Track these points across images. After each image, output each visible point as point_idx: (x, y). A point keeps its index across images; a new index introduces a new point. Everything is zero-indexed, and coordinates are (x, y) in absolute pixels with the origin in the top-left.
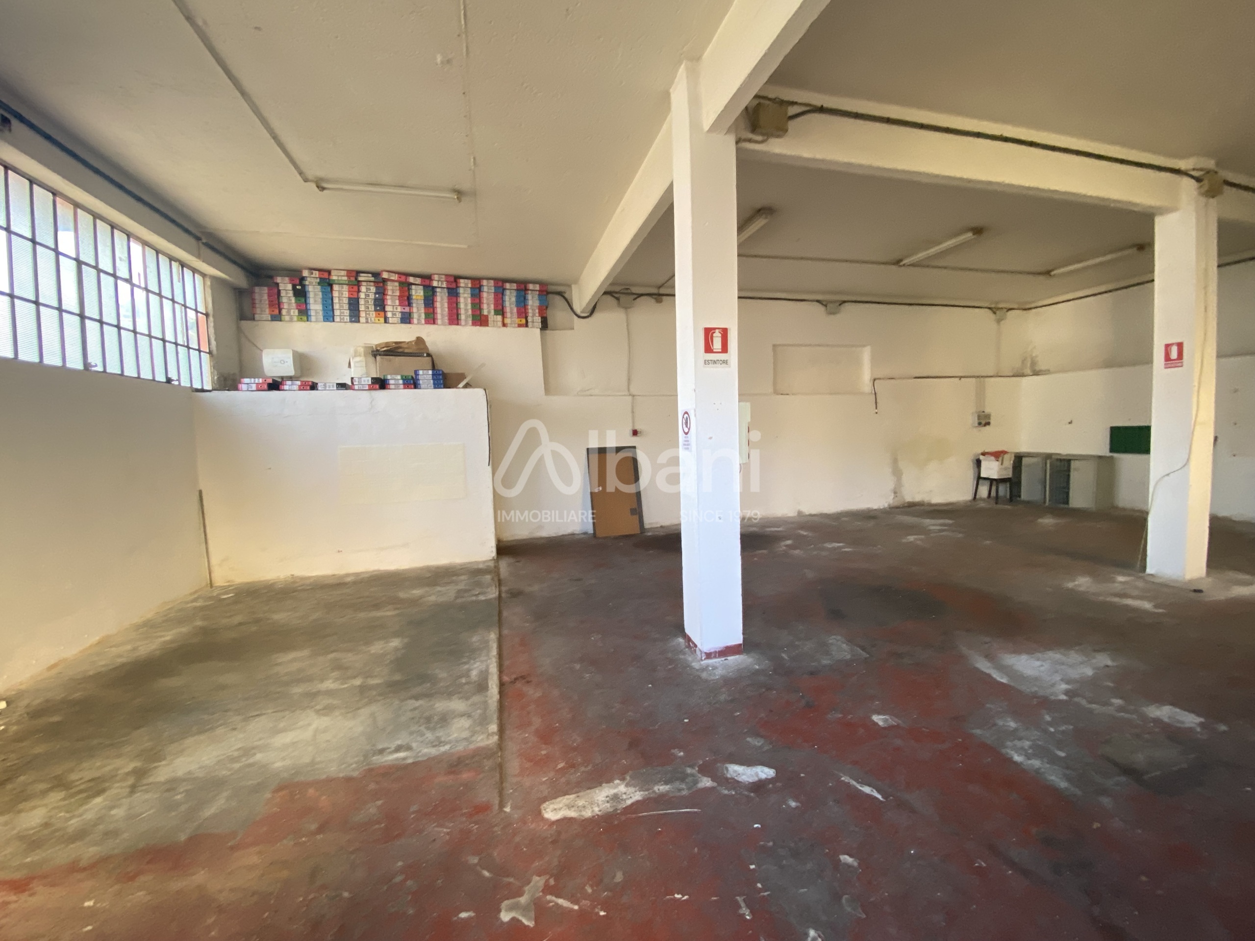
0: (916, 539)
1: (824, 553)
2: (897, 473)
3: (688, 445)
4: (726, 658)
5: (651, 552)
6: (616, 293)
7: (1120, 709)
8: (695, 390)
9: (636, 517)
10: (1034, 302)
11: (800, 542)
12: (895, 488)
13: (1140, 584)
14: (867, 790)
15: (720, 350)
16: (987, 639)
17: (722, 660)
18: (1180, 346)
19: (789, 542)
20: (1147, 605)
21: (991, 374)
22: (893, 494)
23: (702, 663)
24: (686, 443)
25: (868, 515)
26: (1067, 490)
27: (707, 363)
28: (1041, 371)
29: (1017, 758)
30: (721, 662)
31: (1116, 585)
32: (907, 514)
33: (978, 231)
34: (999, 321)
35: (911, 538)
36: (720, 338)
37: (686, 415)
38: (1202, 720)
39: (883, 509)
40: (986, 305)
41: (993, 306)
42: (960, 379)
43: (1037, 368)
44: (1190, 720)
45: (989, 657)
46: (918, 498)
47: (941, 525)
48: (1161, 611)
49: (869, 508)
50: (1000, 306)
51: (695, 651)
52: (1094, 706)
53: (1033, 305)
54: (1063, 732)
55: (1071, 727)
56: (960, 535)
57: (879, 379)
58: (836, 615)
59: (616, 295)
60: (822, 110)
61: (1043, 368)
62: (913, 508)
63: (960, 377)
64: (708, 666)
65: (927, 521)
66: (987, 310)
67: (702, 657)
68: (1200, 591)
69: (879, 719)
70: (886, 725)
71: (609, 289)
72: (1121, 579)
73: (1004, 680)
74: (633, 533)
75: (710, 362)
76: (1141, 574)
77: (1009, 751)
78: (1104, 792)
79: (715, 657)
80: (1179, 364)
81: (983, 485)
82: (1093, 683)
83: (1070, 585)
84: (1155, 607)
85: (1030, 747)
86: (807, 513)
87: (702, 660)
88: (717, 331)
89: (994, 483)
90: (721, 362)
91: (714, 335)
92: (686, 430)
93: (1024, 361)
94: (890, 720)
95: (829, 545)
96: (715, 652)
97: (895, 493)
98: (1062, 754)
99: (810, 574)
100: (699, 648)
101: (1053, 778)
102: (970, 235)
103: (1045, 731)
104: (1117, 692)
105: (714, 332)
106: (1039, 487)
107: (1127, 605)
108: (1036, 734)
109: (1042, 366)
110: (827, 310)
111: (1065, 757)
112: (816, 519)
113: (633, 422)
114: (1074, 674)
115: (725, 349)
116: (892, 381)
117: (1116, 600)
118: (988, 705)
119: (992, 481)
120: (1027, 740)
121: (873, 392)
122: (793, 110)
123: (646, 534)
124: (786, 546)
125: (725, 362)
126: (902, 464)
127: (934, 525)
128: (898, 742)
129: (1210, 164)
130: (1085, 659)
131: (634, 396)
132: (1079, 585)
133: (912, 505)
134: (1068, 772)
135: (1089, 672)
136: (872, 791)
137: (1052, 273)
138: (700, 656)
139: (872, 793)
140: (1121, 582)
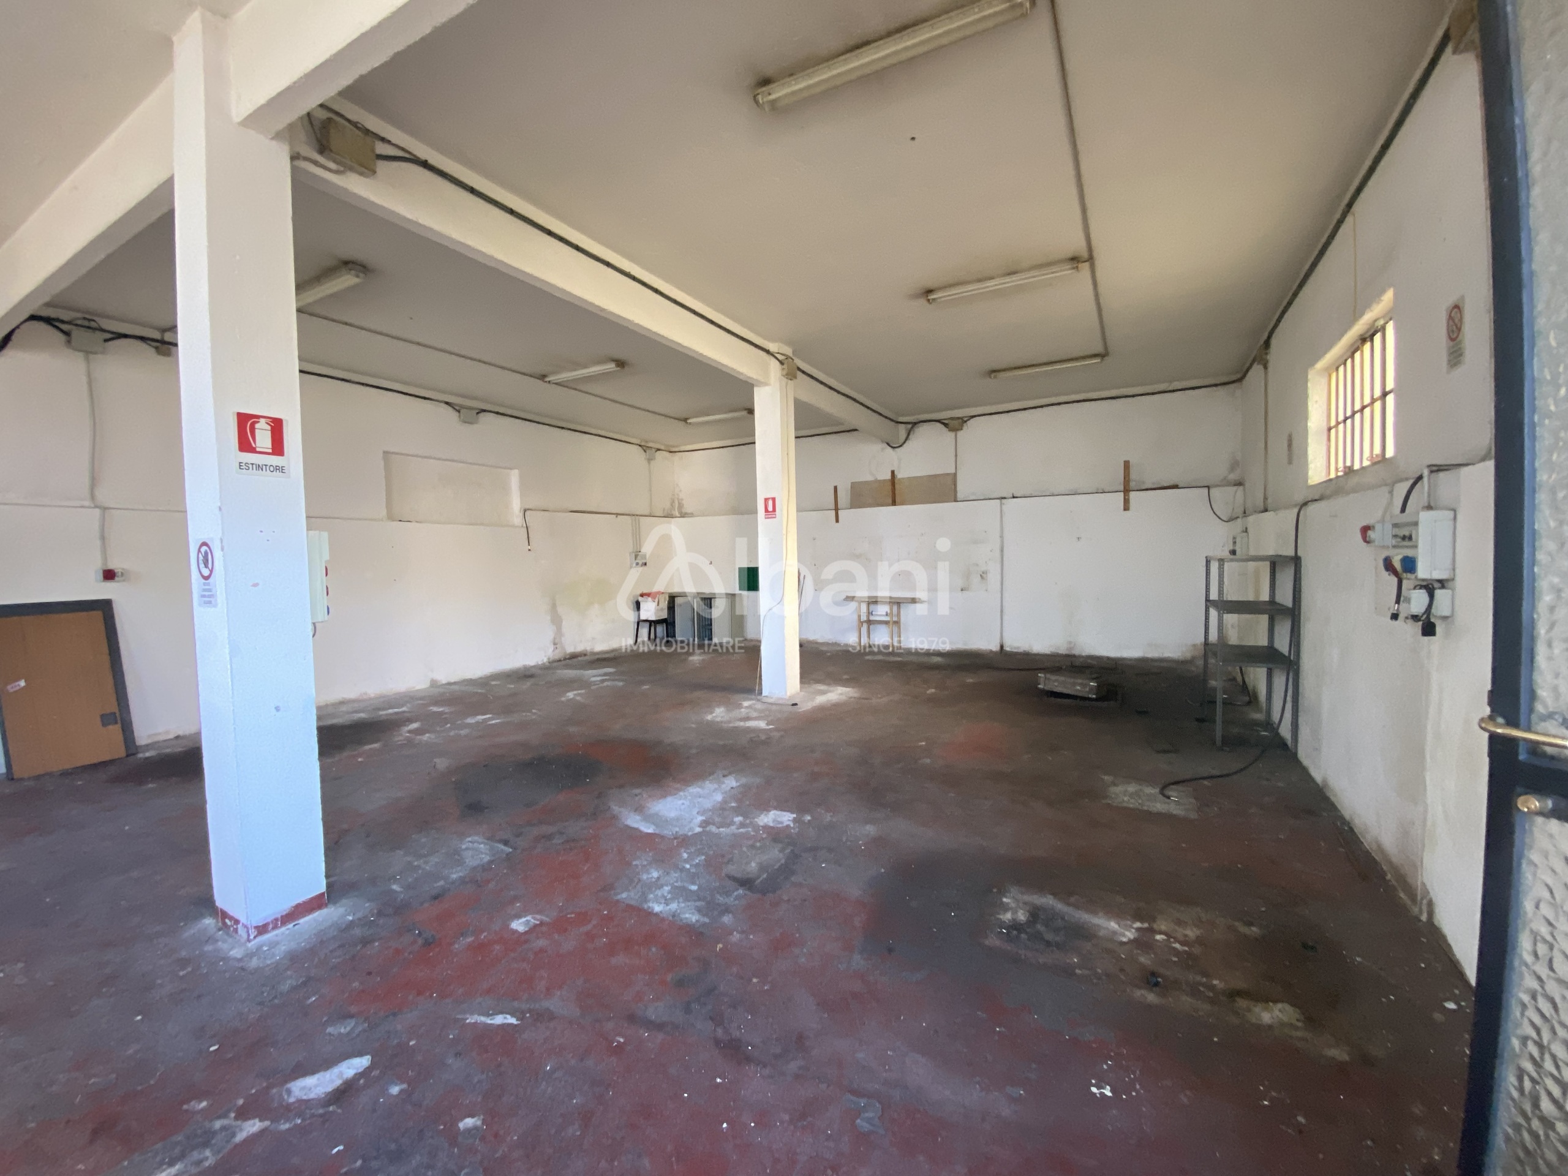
0: (575, 695)
1: (463, 732)
2: (557, 621)
3: (210, 596)
4: (296, 923)
5: (150, 786)
6: (63, 322)
7: (742, 825)
8: (220, 509)
9: (116, 729)
10: (677, 446)
11: (430, 721)
12: (555, 638)
13: (759, 706)
14: (499, 1020)
15: (270, 451)
16: (637, 791)
17: (288, 929)
18: (774, 500)
19: (415, 726)
20: (762, 724)
21: (647, 514)
22: (552, 646)
23: (249, 945)
24: (207, 593)
25: (525, 675)
26: (710, 627)
27: (244, 467)
28: (686, 513)
29: (657, 908)
30: (287, 932)
31: (743, 710)
32: (568, 667)
33: (621, 364)
34: (649, 460)
35: (570, 695)
36: (270, 432)
37: (204, 548)
38: (795, 816)
39: (542, 664)
40: (638, 442)
41: (643, 444)
42: (617, 517)
43: (684, 511)
44: (786, 818)
45: (639, 809)
46: (580, 648)
47: (605, 674)
48: (771, 727)
49: (526, 665)
50: (650, 445)
51: (236, 930)
52: (721, 829)
53: (677, 450)
54: (697, 865)
55: (703, 857)
56: (621, 684)
57: (529, 509)
58: (474, 809)
59: (64, 327)
60: (425, 164)
61: (689, 511)
62: (575, 660)
63: (617, 514)
64: (259, 948)
65: (589, 673)
66: (638, 447)
67: (249, 935)
68: (796, 704)
69: (519, 925)
70: (526, 929)
71: (45, 313)
72: (746, 704)
73: (650, 831)
74: (107, 757)
75: (250, 466)
76: (759, 697)
77: (651, 905)
78: (727, 910)
79: (275, 927)
80: (774, 516)
81: (643, 627)
82: (722, 808)
83: (709, 717)
84: (768, 724)
85: (669, 892)
86: (444, 682)
87: (249, 940)
88: (262, 421)
89: (653, 623)
90: (272, 469)
91: (257, 426)
92: (206, 572)
93: (673, 502)
94: (532, 920)
95: (470, 720)
96: (276, 920)
97: (555, 644)
98: (694, 888)
99: (442, 764)
100: (243, 924)
101: (687, 916)
102: (611, 366)
103: (682, 870)
104: (737, 811)
105: (258, 422)
106: (690, 623)
107: (748, 727)
108: (675, 875)
109: (688, 508)
110: (460, 416)
111: (696, 891)
112: (456, 687)
113: (105, 559)
114: (708, 804)
115: (278, 448)
116: (546, 513)
117: (742, 724)
118: (634, 863)
119: (651, 623)
120: (667, 885)
121: (525, 525)
122: (382, 149)
123: (141, 755)
124: (409, 732)
125: (280, 469)
126: (560, 610)
127: (594, 676)
128: (541, 943)
129: (789, 351)
130: (716, 786)
131: (105, 509)
132: (716, 717)
133: (574, 656)
134: (699, 904)
135: (719, 797)
136: (505, 1018)
137: (689, 421)
138: (245, 936)
139: (506, 1021)
140: (747, 707)
